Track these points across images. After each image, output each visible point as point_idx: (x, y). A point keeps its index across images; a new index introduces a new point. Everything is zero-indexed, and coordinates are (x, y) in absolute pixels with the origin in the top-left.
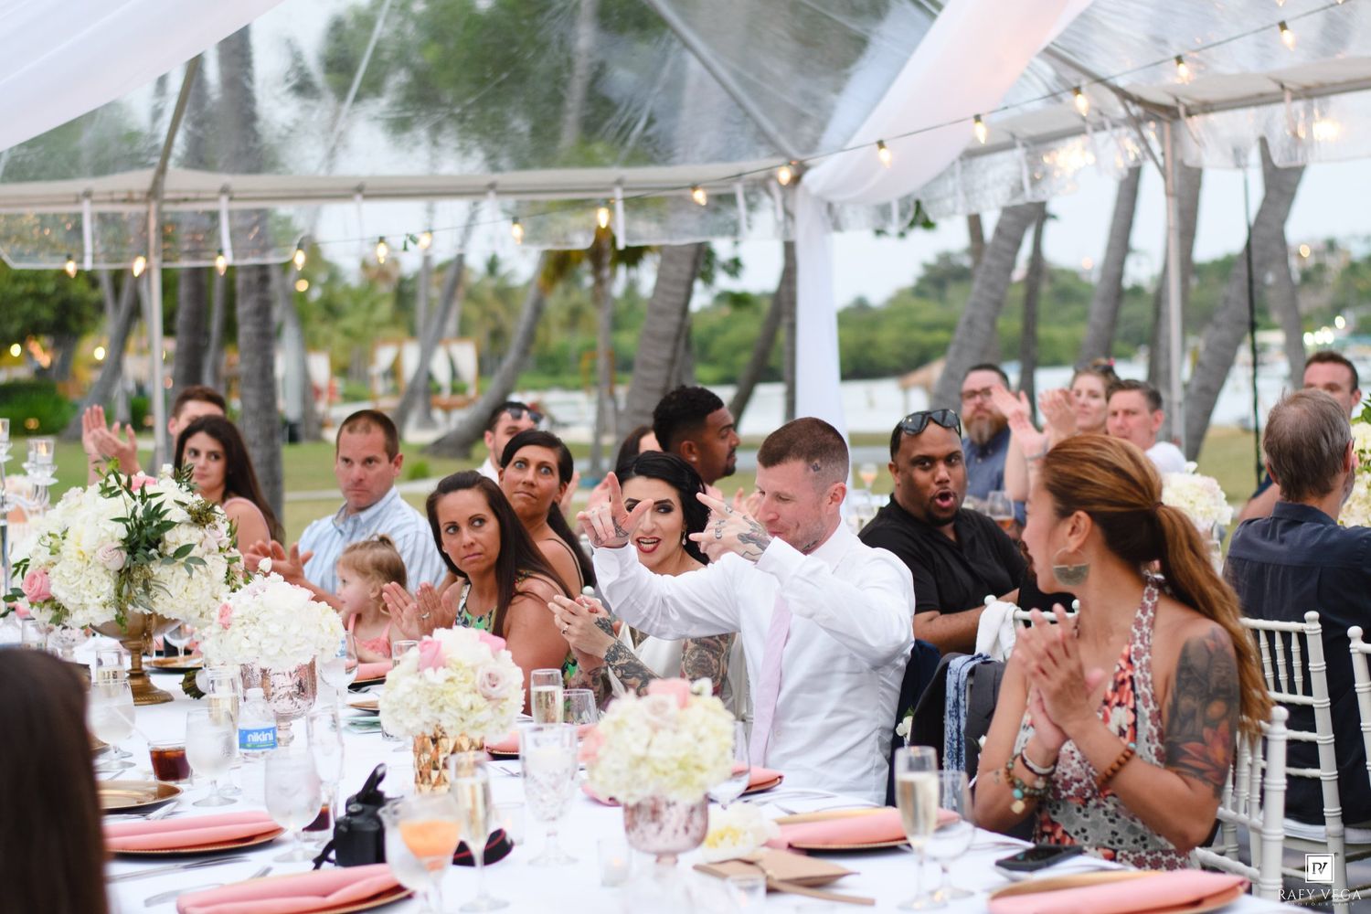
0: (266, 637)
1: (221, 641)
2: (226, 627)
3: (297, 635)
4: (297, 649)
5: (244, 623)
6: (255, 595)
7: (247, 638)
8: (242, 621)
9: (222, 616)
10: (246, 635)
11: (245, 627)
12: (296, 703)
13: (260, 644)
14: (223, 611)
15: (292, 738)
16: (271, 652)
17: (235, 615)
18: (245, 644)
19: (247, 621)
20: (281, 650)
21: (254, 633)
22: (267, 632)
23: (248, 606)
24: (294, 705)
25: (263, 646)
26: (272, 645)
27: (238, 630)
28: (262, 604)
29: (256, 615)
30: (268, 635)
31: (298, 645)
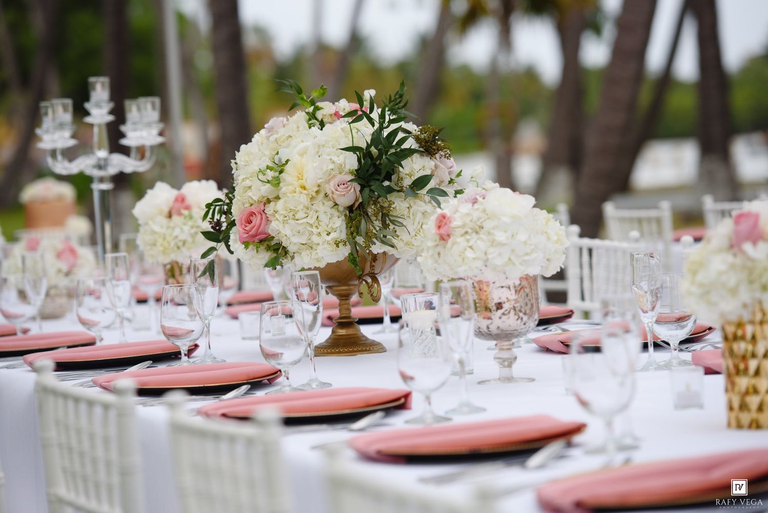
0: (492, 245)
1: (439, 254)
2: (444, 238)
3: (525, 243)
4: (527, 258)
5: (466, 233)
6: (475, 201)
7: (471, 247)
8: (463, 231)
9: (439, 227)
10: (471, 244)
11: (468, 237)
12: (522, 319)
13: (486, 254)
14: (441, 221)
15: (516, 358)
16: (499, 262)
17: (455, 223)
18: (469, 254)
19: (470, 231)
20: (510, 259)
21: (478, 242)
22: (494, 241)
23: (468, 215)
24: (519, 321)
25: (490, 256)
26: (500, 255)
27: (460, 240)
28: (484, 211)
29: (479, 223)
30: (494, 243)
31: (527, 254)
